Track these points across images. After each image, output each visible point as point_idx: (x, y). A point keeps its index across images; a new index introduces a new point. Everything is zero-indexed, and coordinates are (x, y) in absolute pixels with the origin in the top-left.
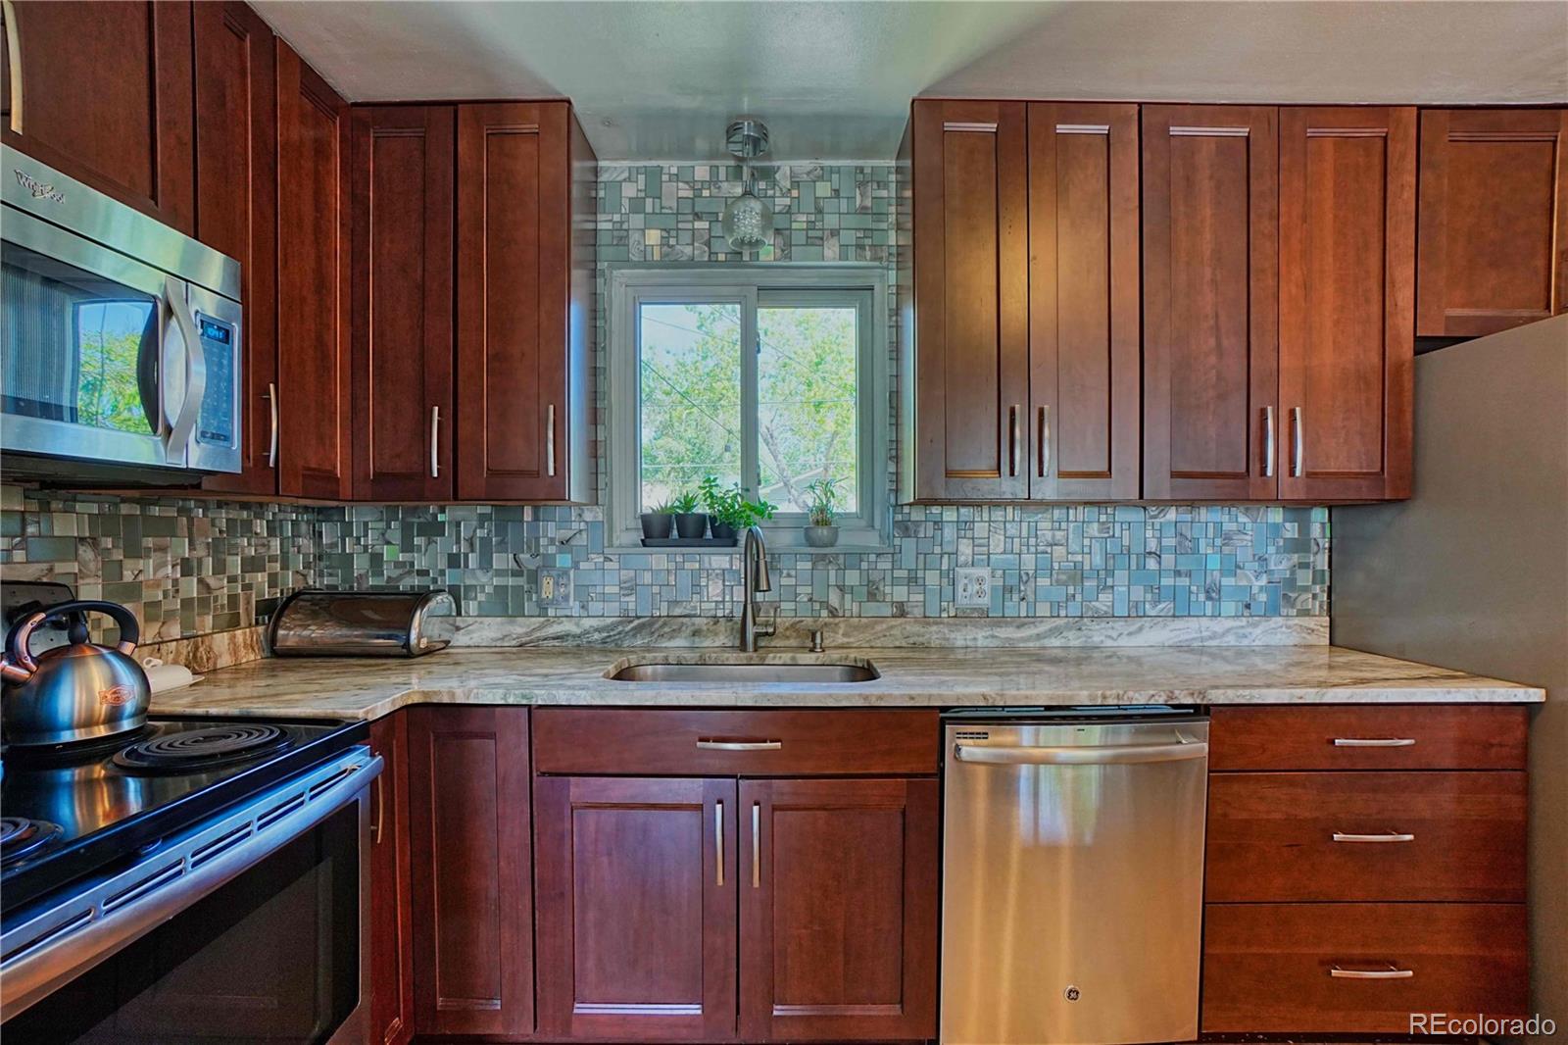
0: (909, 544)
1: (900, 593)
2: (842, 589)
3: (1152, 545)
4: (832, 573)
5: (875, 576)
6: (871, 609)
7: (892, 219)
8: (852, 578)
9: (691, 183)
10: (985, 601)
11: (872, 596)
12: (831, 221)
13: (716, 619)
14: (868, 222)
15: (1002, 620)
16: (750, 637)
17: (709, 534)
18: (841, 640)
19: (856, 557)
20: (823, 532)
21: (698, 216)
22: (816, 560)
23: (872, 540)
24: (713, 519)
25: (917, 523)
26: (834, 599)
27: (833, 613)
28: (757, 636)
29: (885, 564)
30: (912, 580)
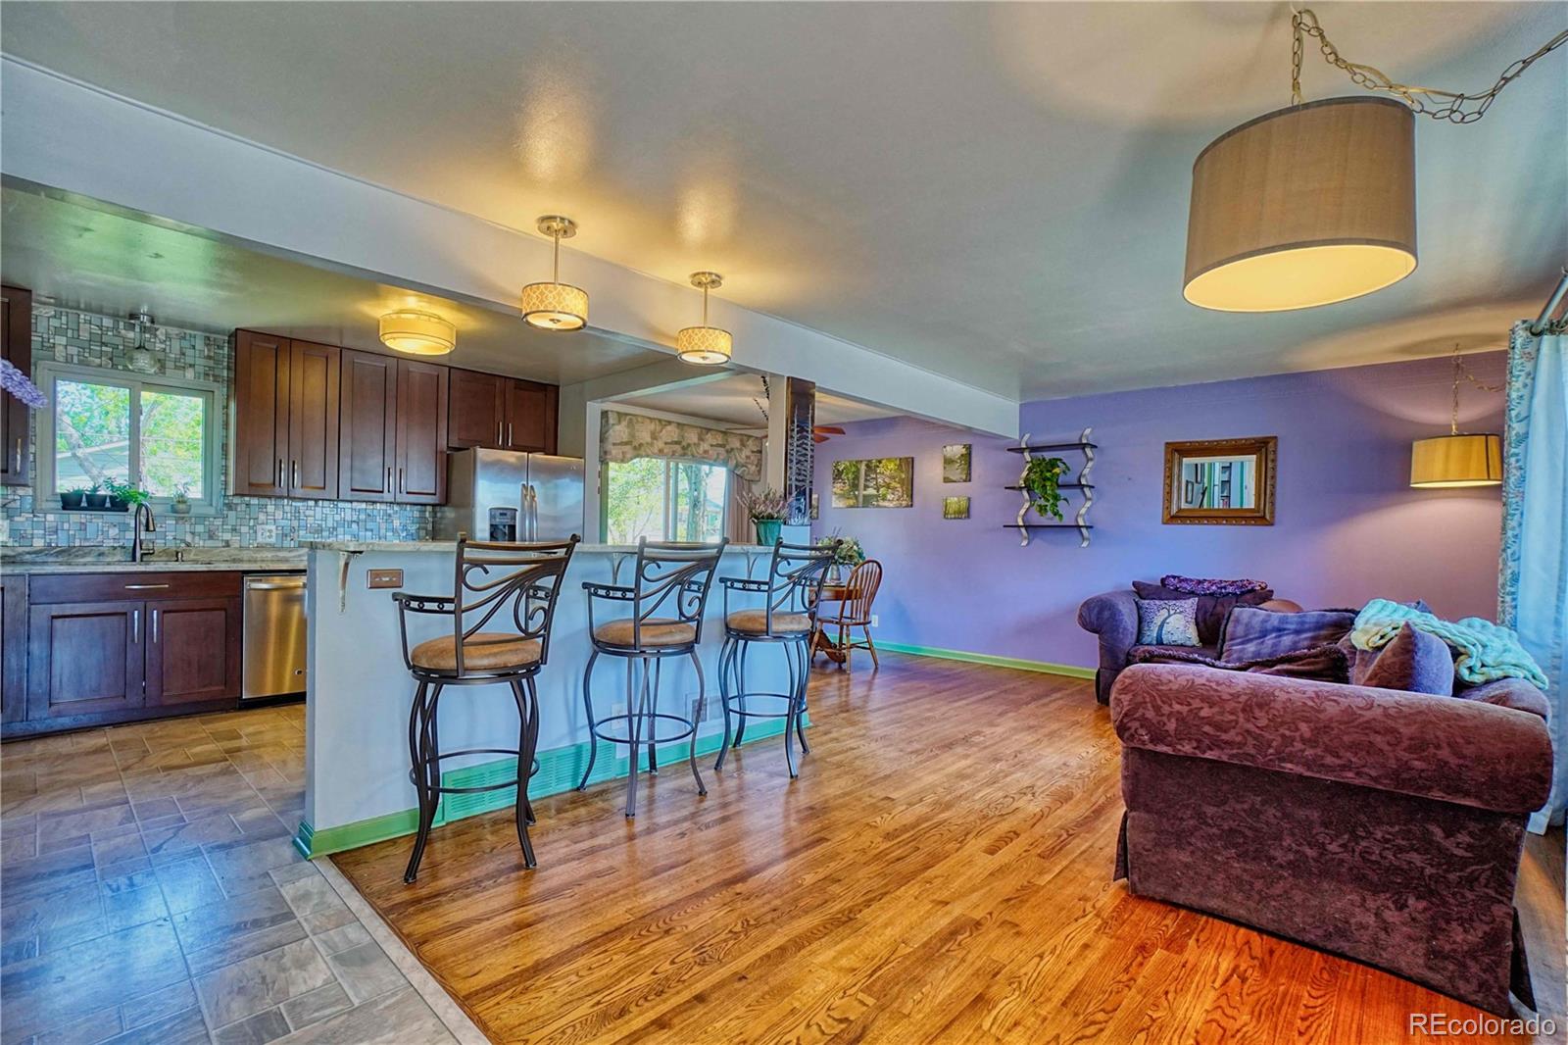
0: (232, 514)
1: (227, 536)
2: (193, 533)
3: (355, 518)
4: (188, 526)
5: (212, 528)
6: (210, 543)
7: (225, 364)
8: (200, 528)
9: (100, 327)
10: (273, 540)
11: (211, 537)
12: (189, 360)
13: (115, 548)
14: (211, 363)
15: (281, 549)
16: (138, 555)
17: (108, 505)
18: (192, 557)
19: (202, 518)
20: (182, 506)
21: (104, 344)
22: (177, 520)
23: (212, 511)
24: (111, 497)
25: (237, 504)
26: (189, 538)
27: (188, 545)
28: (142, 555)
29: (219, 522)
30: (234, 530)
